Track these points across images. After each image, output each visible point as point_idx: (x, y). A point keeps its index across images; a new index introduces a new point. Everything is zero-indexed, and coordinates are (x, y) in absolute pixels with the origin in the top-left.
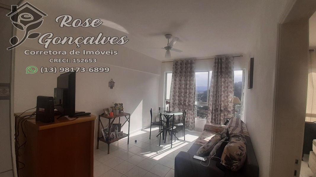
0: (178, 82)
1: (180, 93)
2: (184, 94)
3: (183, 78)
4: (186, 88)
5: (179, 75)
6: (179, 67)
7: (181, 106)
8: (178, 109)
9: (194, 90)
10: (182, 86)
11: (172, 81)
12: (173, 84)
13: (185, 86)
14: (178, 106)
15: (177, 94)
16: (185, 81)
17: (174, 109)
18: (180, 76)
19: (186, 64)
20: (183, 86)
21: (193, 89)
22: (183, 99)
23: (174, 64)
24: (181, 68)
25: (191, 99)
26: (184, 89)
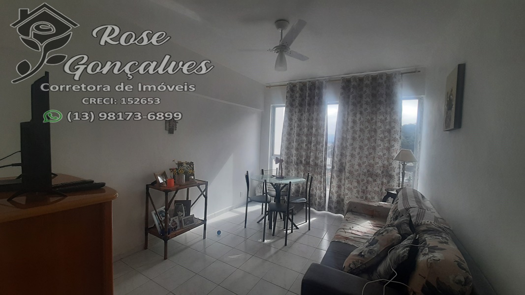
0: (296, 122)
1: (300, 142)
2: (306, 145)
3: (306, 115)
4: (311, 134)
5: (297, 110)
6: (298, 95)
7: (302, 166)
8: (296, 172)
9: (325, 137)
10: (303, 130)
11: (285, 122)
12: (286, 127)
13: (308, 130)
14: (296, 166)
15: (295, 144)
16: (308, 120)
17: (289, 172)
18: (300, 111)
19: (310, 89)
20: (306, 130)
21: (323, 135)
22: (304, 153)
23: (289, 90)
24: (301, 96)
25: (320, 155)
26: (307, 135)
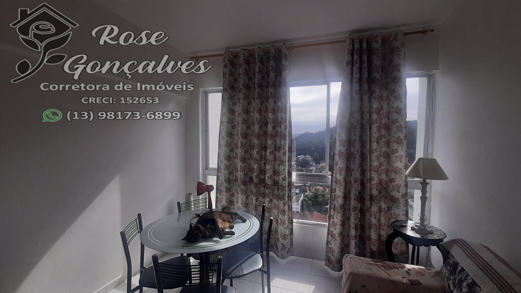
0: (240, 115)
1: (247, 148)
2: (258, 152)
3: (256, 104)
4: (265, 134)
5: (241, 95)
6: (241, 71)
7: (252, 186)
8: (244, 197)
9: (287, 138)
10: (252, 128)
11: (222, 115)
12: (225, 124)
13: (260, 128)
14: (243, 187)
15: (239, 152)
16: (260, 111)
18: (246, 97)
19: (261, 61)
20: (257, 127)
21: (285, 135)
22: (255, 166)
23: (226, 61)
24: (247, 72)
25: (282, 168)
26: (259, 136)
